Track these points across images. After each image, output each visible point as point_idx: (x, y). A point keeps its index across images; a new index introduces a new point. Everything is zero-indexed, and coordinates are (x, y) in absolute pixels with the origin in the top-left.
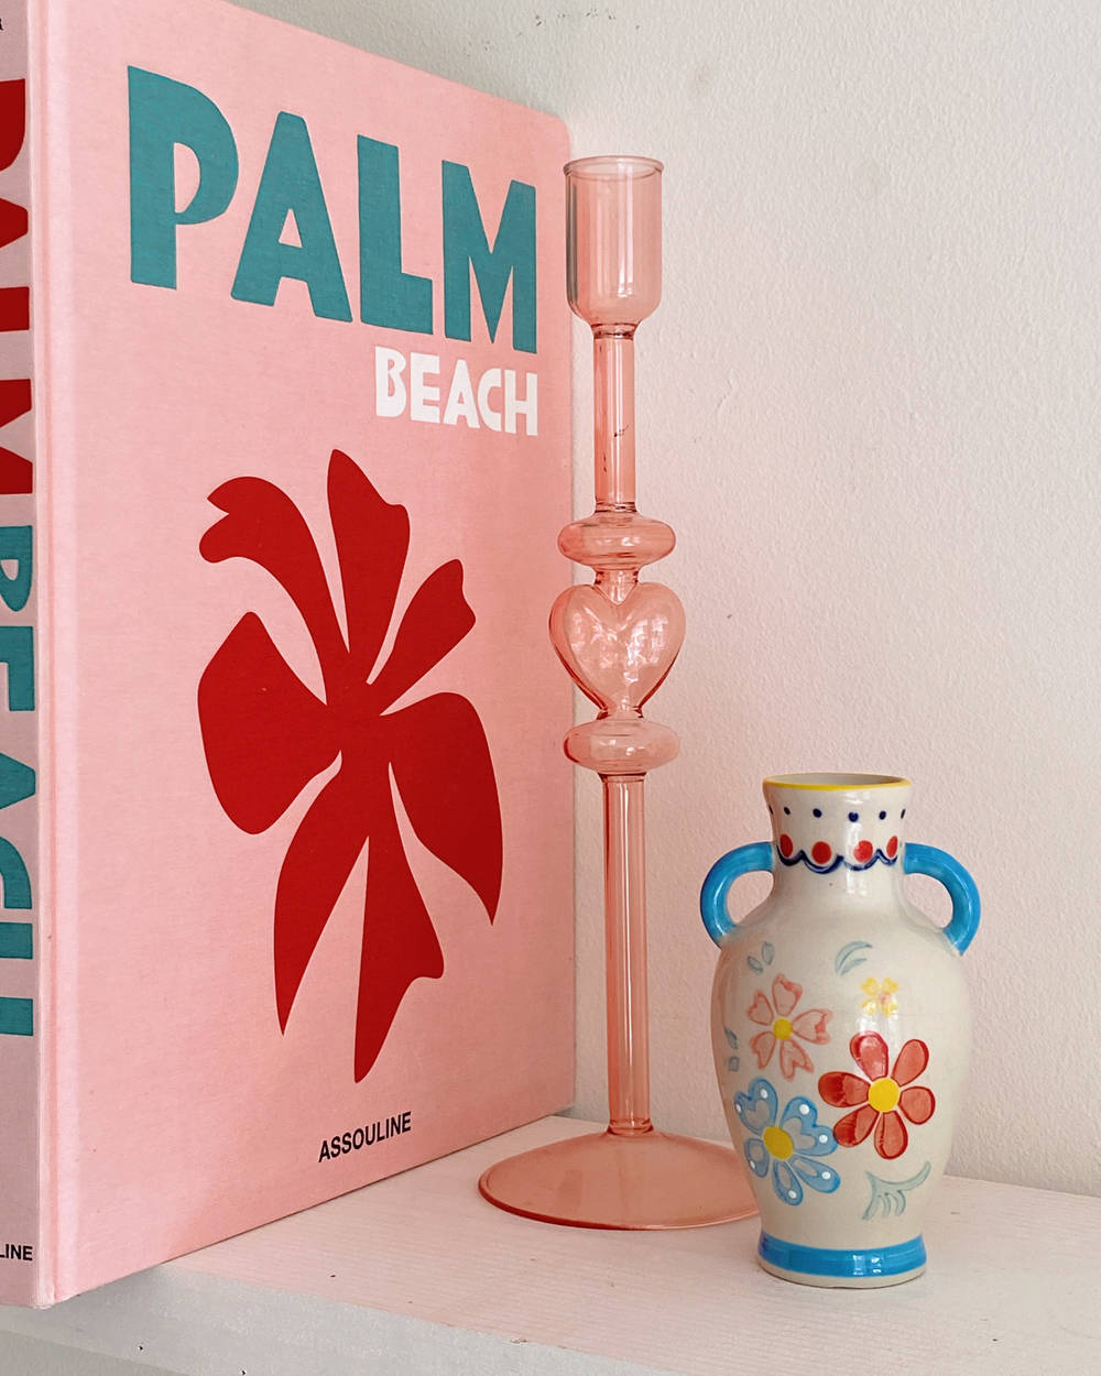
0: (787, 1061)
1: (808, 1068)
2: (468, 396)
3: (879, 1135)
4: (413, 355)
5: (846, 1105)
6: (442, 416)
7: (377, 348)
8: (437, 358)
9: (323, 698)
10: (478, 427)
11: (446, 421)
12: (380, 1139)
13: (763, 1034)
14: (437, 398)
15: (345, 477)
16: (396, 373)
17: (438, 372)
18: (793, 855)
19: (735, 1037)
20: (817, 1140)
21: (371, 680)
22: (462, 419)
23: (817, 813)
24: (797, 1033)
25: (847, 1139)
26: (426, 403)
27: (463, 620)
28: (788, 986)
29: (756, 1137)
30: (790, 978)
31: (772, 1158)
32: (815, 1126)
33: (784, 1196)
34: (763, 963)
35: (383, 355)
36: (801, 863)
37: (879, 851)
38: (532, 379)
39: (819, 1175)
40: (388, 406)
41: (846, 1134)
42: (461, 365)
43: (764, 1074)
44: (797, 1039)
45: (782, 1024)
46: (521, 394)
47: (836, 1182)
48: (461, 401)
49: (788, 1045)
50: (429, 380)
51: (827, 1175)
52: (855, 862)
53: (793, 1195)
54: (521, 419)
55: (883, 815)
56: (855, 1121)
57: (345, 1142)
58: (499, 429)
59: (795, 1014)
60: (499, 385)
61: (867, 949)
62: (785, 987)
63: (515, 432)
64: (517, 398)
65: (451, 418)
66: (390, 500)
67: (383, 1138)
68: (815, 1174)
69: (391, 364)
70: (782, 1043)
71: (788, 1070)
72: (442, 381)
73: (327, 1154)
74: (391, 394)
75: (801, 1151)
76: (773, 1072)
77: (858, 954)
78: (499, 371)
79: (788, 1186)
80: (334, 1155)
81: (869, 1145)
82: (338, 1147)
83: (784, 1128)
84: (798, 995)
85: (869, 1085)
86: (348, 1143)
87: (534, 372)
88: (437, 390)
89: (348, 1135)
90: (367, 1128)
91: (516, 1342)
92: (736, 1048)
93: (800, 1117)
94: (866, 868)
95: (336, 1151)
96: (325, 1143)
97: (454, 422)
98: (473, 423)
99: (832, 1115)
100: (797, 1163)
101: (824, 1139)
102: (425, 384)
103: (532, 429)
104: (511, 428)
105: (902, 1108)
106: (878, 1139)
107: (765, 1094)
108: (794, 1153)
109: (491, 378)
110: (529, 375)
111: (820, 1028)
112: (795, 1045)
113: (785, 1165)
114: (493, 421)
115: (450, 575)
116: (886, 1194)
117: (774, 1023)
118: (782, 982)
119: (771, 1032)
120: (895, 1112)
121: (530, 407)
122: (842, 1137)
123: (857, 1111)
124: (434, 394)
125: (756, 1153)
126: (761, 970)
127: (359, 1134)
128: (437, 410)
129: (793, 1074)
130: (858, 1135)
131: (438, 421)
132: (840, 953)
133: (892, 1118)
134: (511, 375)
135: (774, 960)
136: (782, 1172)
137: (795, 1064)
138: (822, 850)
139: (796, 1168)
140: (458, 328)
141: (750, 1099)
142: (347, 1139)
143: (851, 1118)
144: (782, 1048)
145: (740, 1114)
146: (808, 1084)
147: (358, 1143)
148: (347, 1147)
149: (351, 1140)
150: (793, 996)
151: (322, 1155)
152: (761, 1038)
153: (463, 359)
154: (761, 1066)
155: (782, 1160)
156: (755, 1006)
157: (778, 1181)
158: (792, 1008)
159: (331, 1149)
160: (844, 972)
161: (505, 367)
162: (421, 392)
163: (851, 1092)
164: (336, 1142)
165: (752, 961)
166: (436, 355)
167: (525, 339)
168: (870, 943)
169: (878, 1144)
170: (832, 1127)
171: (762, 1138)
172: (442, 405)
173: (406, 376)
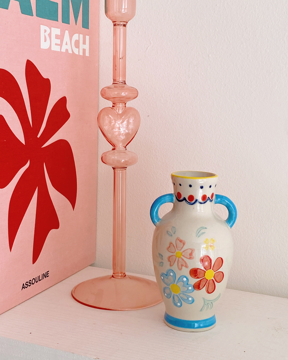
0: (180, 264)
1: (186, 267)
2: (69, 43)
3: (207, 286)
4: (52, 28)
5: (198, 278)
6: (61, 49)
7: (41, 25)
8: (59, 30)
9: (24, 143)
10: (72, 53)
11: (62, 51)
12: (40, 280)
13: (172, 256)
14: (59, 43)
15: (31, 69)
16: (47, 34)
17: (60, 34)
18: (182, 198)
19: (162, 256)
20: (188, 289)
21: (38, 136)
22: (67, 50)
23: (190, 186)
24: (183, 256)
25: (197, 288)
26: (56, 44)
27: (67, 116)
28: (181, 241)
29: (168, 287)
30: (181, 238)
31: (173, 293)
32: (188, 284)
33: (176, 305)
34: (172, 233)
35: (43, 28)
36: (184, 201)
37: (209, 198)
38: (87, 38)
39: (188, 299)
40: (44, 45)
41: (197, 287)
42: (67, 32)
43: (172, 268)
44: (183, 257)
45: (178, 253)
46: (84, 43)
47: (193, 301)
48: (66, 44)
49: (180, 260)
50: (57, 37)
51: (190, 299)
52: (202, 201)
53: (179, 304)
54: (84, 50)
55: (210, 187)
56: (200, 283)
57: (29, 283)
58: (78, 54)
59: (183, 250)
60: (78, 39)
61: (206, 229)
62: (180, 241)
63: (82, 55)
64: (83, 44)
65: (63, 50)
66: (45, 77)
67: (41, 280)
68: (187, 299)
69: (45, 31)
70: (178, 259)
71: (180, 267)
72: (61, 37)
73: (24, 287)
74: (45, 41)
75: (183, 292)
76: (175, 267)
77: (203, 231)
78: (78, 34)
79: (177, 301)
80: (26, 287)
81: (204, 290)
82: (27, 285)
83: (177, 285)
84: (184, 244)
85: (205, 272)
86: (30, 283)
87: (88, 35)
88: (59, 40)
89: (30, 281)
90: (36, 278)
91: (95, 359)
92: (163, 259)
93: (183, 281)
94: (204, 203)
95: (27, 286)
96: (23, 284)
97: (65, 51)
98: (70, 52)
99: (194, 281)
100: (181, 295)
101: (190, 288)
102: (56, 38)
103: (87, 54)
104: (81, 54)
105: (215, 278)
106: (207, 288)
107: (172, 274)
108: (180, 292)
109: (76, 37)
110: (87, 36)
111: (191, 254)
112: (183, 260)
113: (177, 296)
114: (76, 51)
115: (63, 101)
116: (208, 304)
117: (176, 252)
118: (179, 240)
119: (175, 255)
120: (213, 280)
121: (87, 47)
122: (196, 288)
123: (201, 280)
124: (58, 41)
125: (167, 291)
126: (172, 235)
127: (34, 280)
128: (59, 47)
129: (182, 268)
130: (201, 287)
131: (60, 51)
132: (197, 230)
133: (211, 281)
134: (81, 36)
135: (176, 232)
136: (176, 298)
137: (182, 265)
138: (191, 198)
139: (181, 297)
140: (66, 20)
141: (166, 275)
142: (30, 282)
143: (199, 282)
144: (178, 260)
145: (163, 279)
146: (186, 272)
147: (33, 283)
148: (30, 284)
149: (31, 282)
150: (182, 244)
151: (23, 288)
152: (172, 257)
153: (67, 30)
154: (171, 266)
155: (176, 294)
156: (170, 247)
157: (174, 300)
158: (182, 248)
159: (25, 286)
160: (199, 237)
161: (80, 33)
162: (55, 41)
163: (200, 274)
164: (27, 283)
165: (169, 233)
166: (59, 28)
167: (86, 24)
168: (206, 227)
169: (207, 289)
170: (193, 285)
171: (170, 287)
172: (61, 45)
173: (50, 35)
